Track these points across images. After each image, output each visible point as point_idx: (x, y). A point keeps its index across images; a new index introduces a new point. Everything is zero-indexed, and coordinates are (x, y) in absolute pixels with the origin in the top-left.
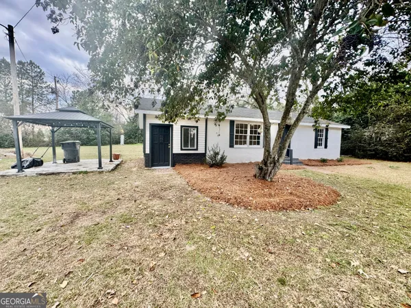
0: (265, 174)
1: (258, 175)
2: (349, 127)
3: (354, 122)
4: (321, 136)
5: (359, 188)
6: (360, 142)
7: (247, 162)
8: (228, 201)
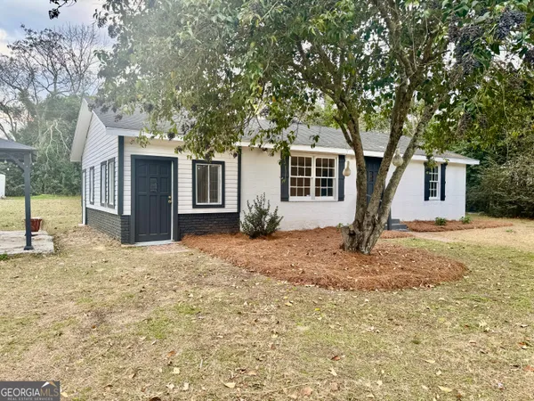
0: (360, 243)
1: (348, 245)
2: (477, 162)
3: (485, 153)
4: (435, 177)
5: (493, 258)
6: (496, 189)
7: (313, 227)
8: (317, 282)
